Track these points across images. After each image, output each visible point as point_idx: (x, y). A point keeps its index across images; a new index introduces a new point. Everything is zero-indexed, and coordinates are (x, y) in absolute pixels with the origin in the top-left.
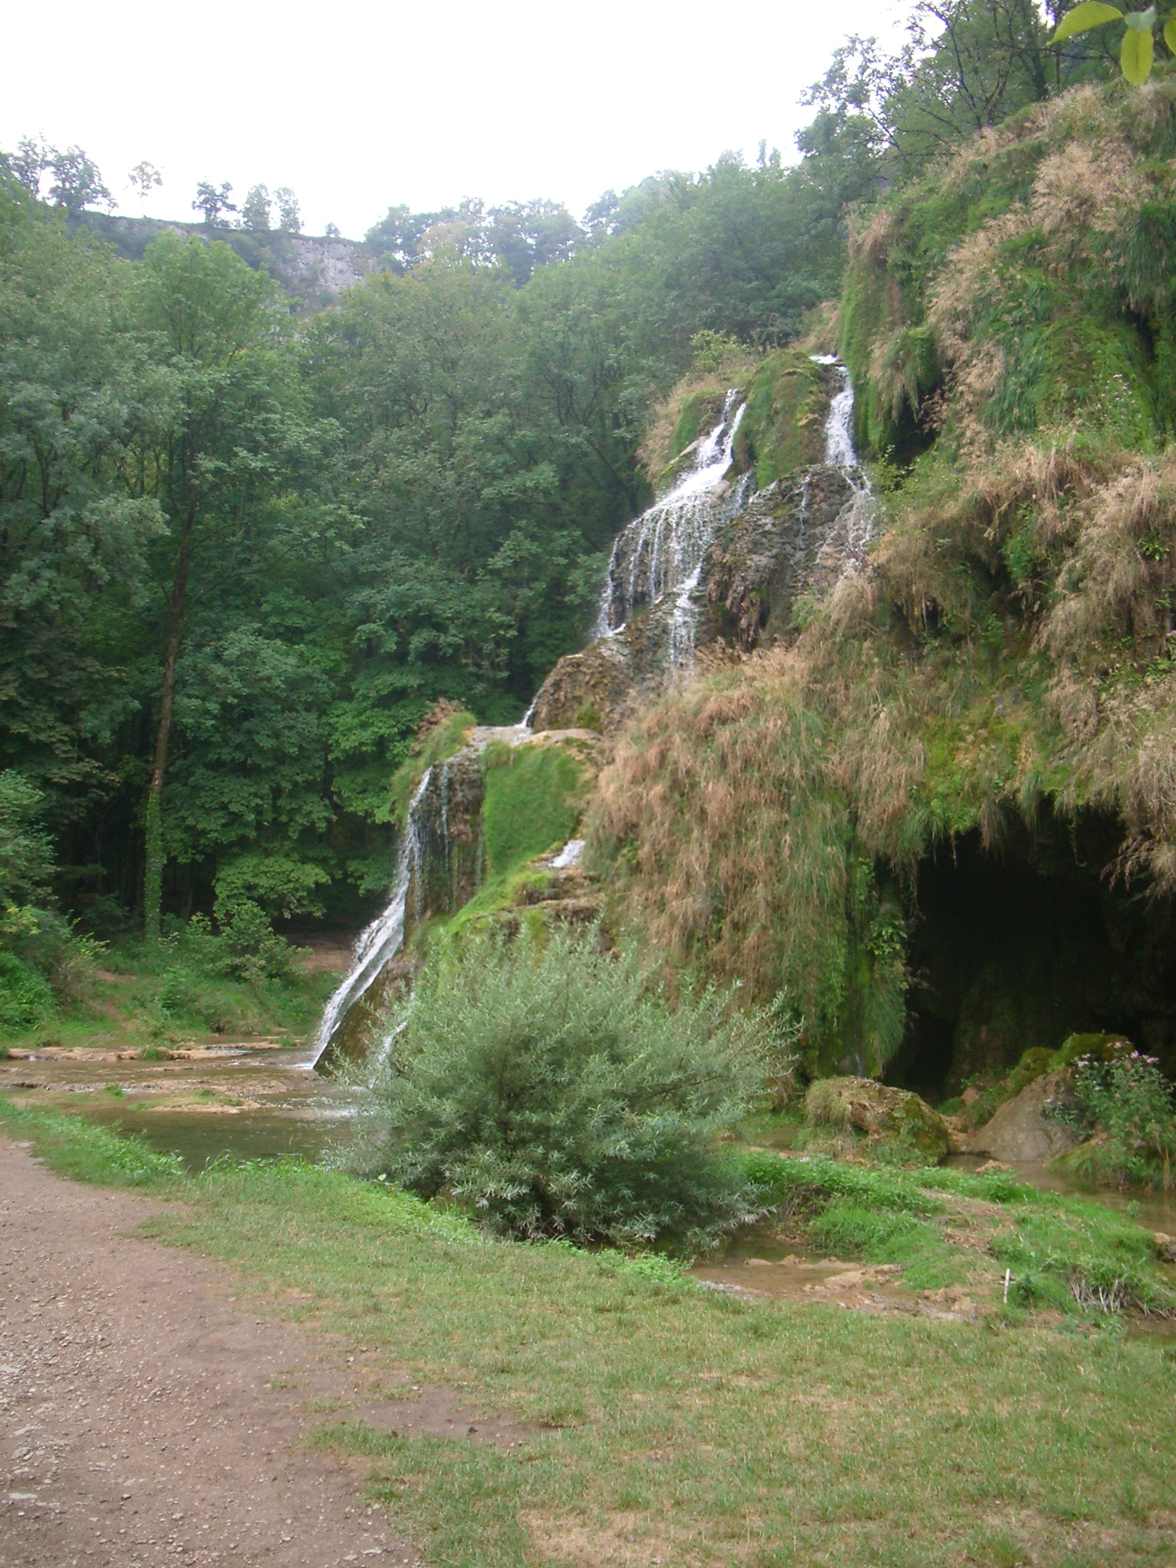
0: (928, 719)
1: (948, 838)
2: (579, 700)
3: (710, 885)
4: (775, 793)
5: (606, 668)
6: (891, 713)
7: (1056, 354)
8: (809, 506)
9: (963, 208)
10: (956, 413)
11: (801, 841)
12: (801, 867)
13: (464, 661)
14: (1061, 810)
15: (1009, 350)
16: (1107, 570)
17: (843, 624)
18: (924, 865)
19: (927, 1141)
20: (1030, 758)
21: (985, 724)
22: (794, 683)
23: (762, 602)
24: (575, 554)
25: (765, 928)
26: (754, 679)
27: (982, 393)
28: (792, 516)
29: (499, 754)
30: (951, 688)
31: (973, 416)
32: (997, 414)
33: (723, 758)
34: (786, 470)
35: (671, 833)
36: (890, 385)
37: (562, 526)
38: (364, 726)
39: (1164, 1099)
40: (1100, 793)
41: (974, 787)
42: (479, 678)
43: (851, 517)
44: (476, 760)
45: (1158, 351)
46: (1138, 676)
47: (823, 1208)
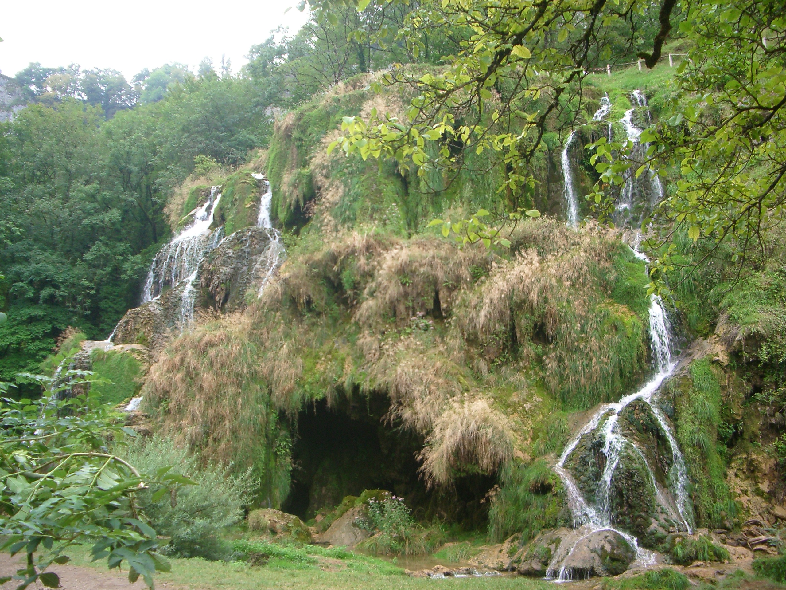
0: (305, 349)
1: (312, 402)
2: (138, 330)
3: (203, 421)
4: (235, 379)
5: (151, 316)
6: (288, 345)
7: (366, 189)
8: (250, 246)
9: (328, 117)
10: (321, 211)
11: (246, 402)
12: (246, 413)
13: (67, 304)
14: (363, 392)
15: (346, 185)
16: (386, 288)
17: (267, 304)
18: (301, 414)
19: (303, 537)
20: (349, 368)
21: (330, 353)
22: (244, 329)
23: (226, 289)
24: (127, 255)
25: (228, 441)
26: (226, 327)
27: (333, 203)
28: (242, 250)
29: (99, 355)
30: (315, 335)
31: (328, 213)
32: (339, 213)
33: (212, 363)
34: (239, 228)
35: (185, 396)
36: (291, 195)
37: (120, 240)
38: (13, 334)
39: (406, 516)
40: (380, 385)
41: (324, 380)
42: (75, 313)
43: (269, 253)
44: (88, 357)
45: (409, 191)
46: (398, 335)
47: (265, 562)
